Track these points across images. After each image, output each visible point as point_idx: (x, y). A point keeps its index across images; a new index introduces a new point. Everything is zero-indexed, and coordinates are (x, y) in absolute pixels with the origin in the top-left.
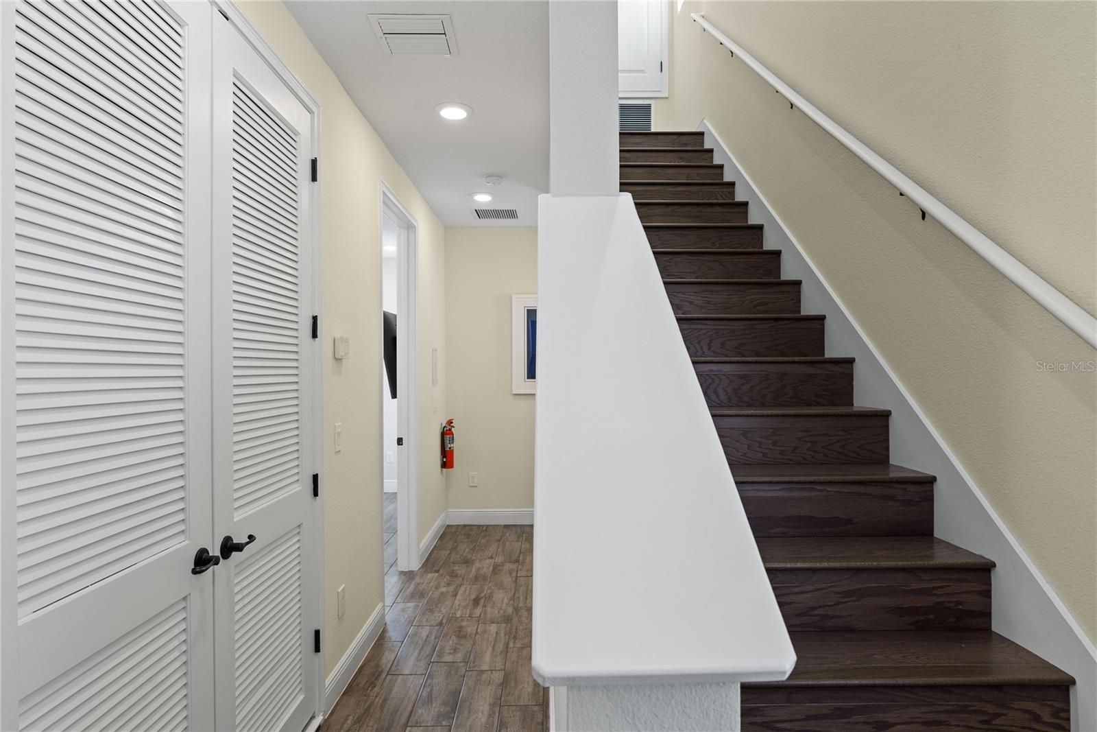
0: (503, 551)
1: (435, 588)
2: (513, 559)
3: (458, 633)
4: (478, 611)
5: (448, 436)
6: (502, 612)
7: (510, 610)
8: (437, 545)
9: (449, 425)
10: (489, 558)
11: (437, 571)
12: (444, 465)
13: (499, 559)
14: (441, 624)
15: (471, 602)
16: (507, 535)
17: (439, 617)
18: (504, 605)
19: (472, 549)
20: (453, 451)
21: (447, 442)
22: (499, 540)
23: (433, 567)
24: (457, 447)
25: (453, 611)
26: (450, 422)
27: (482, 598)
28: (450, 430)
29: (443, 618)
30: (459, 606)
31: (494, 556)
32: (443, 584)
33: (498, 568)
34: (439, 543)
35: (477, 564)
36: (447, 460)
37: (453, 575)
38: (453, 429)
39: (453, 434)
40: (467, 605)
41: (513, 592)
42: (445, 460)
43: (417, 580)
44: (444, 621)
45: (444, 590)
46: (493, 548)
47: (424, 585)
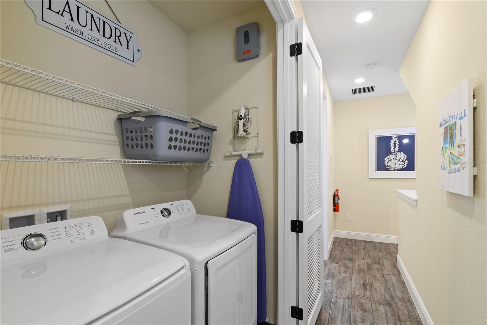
0: (369, 255)
1: (339, 273)
2: (376, 262)
3: (361, 307)
4: (368, 293)
5: (337, 197)
6: (383, 297)
7: (388, 297)
8: (333, 248)
9: (337, 192)
10: (362, 259)
11: (337, 263)
12: (335, 210)
13: (369, 261)
14: (349, 298)
15: (362, 286)
16: (368, 246)
17: (346, 292)
18: (382, 292)
19: (351, 252)
20: (338, 204)
21: (336, 199)
22: (364, 249)
23: (334, 260)
24: (341, 202)
25: (353, 291)
26: (337, 191)
27: (367, 284)
28: (337, 194)
29: (349, 295)
30: (356, 287)
31: (365, 258)
32: (342, 271)
33: (370, 266)
34: (333, 246)
35: (357, 262)
36: (336, 208)
37: (346, 266)
38: (339, 194)
39: (339, 196)
40: (360, 288)
41: (385, 284)
42: (335, 208)
43: (328, 266)
44: (350, 296)
45: (343, 275)
46: (362, 253)
47: (333, 270)
